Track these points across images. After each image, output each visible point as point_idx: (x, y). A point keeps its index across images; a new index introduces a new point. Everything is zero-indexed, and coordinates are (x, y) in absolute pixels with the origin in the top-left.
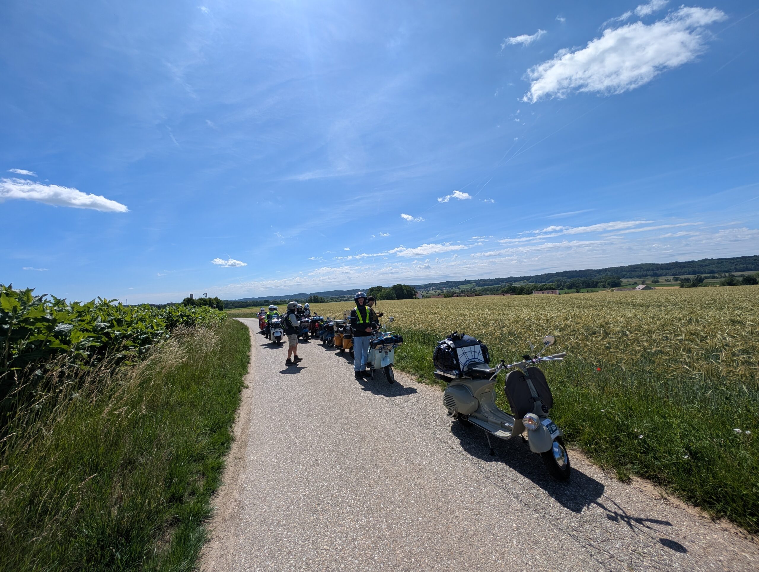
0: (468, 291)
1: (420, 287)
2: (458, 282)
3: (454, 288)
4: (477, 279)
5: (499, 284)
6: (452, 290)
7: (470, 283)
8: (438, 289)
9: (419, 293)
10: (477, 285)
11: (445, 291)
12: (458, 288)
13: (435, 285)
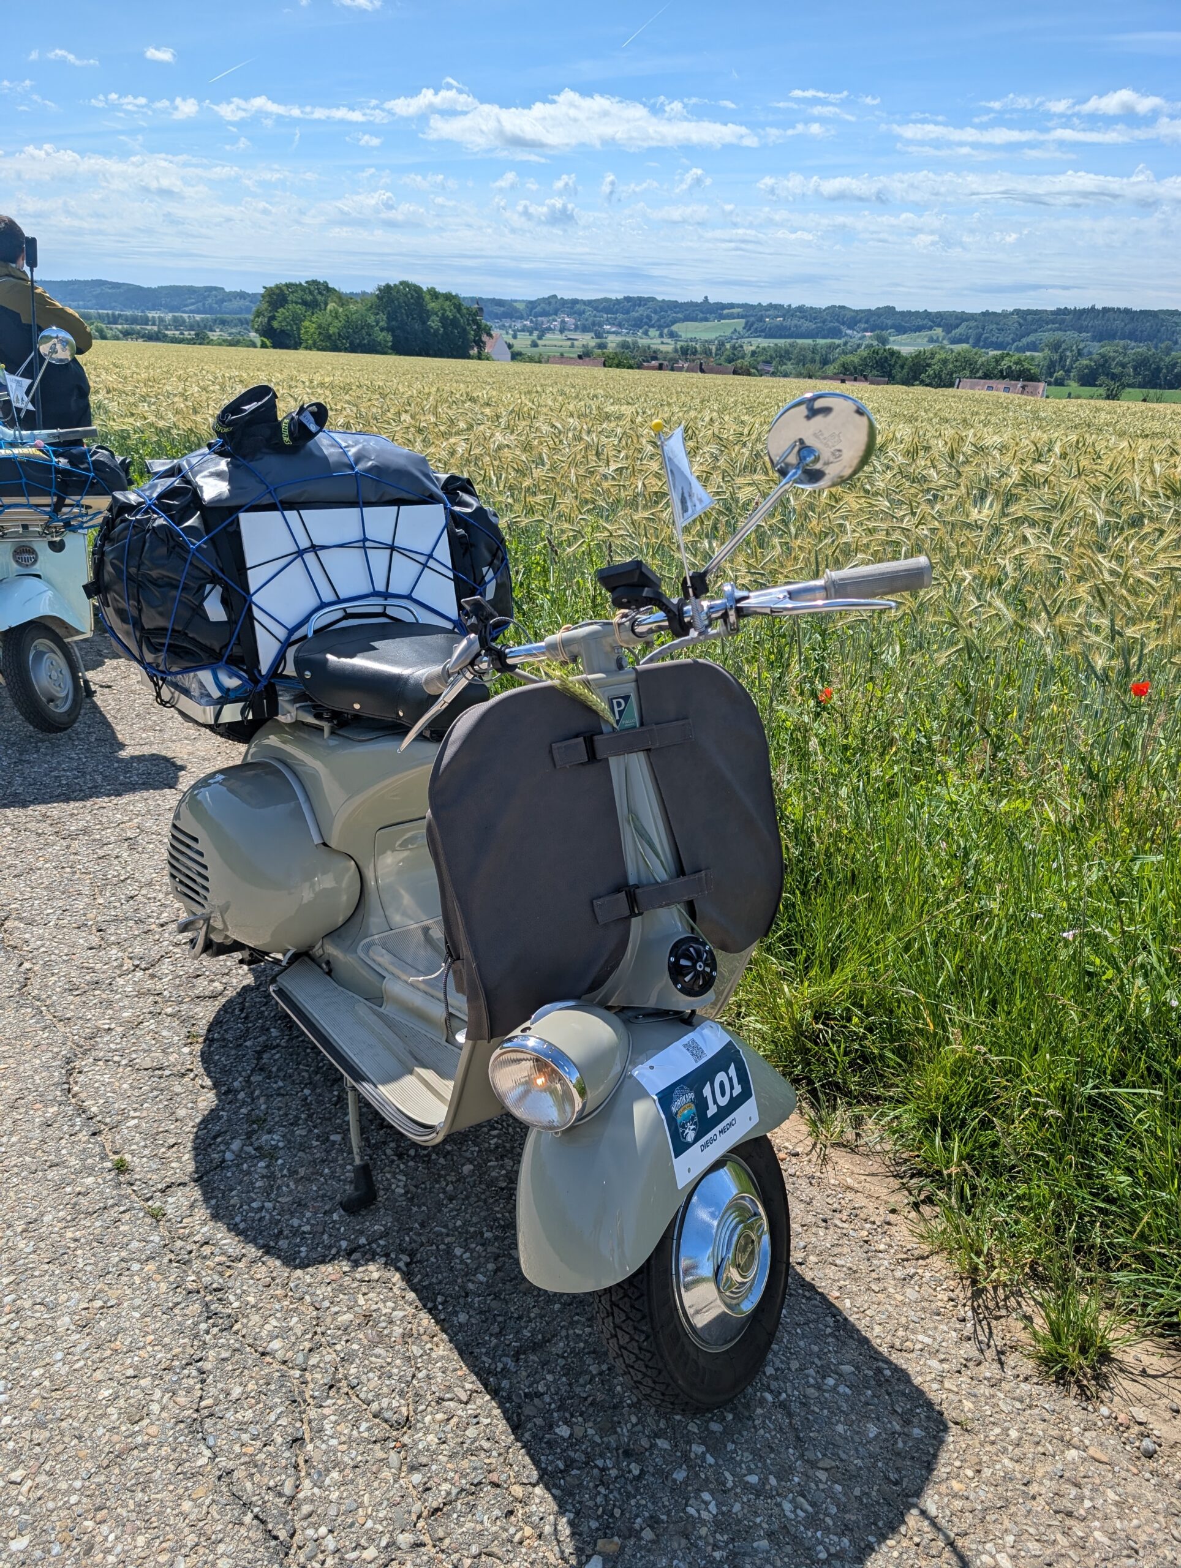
0: (707, 353)
1: (506, 310)
2: (674, 306)
3: (653, 332)
4: (754, 301)
5: (835, 333)
6: (643, 342)
7: (721, 317)
8: (585, 329)
9: (499, 337)
10: (748, 326)
11: (613, 341)
12: (672, 335)
13: (572, 306)
